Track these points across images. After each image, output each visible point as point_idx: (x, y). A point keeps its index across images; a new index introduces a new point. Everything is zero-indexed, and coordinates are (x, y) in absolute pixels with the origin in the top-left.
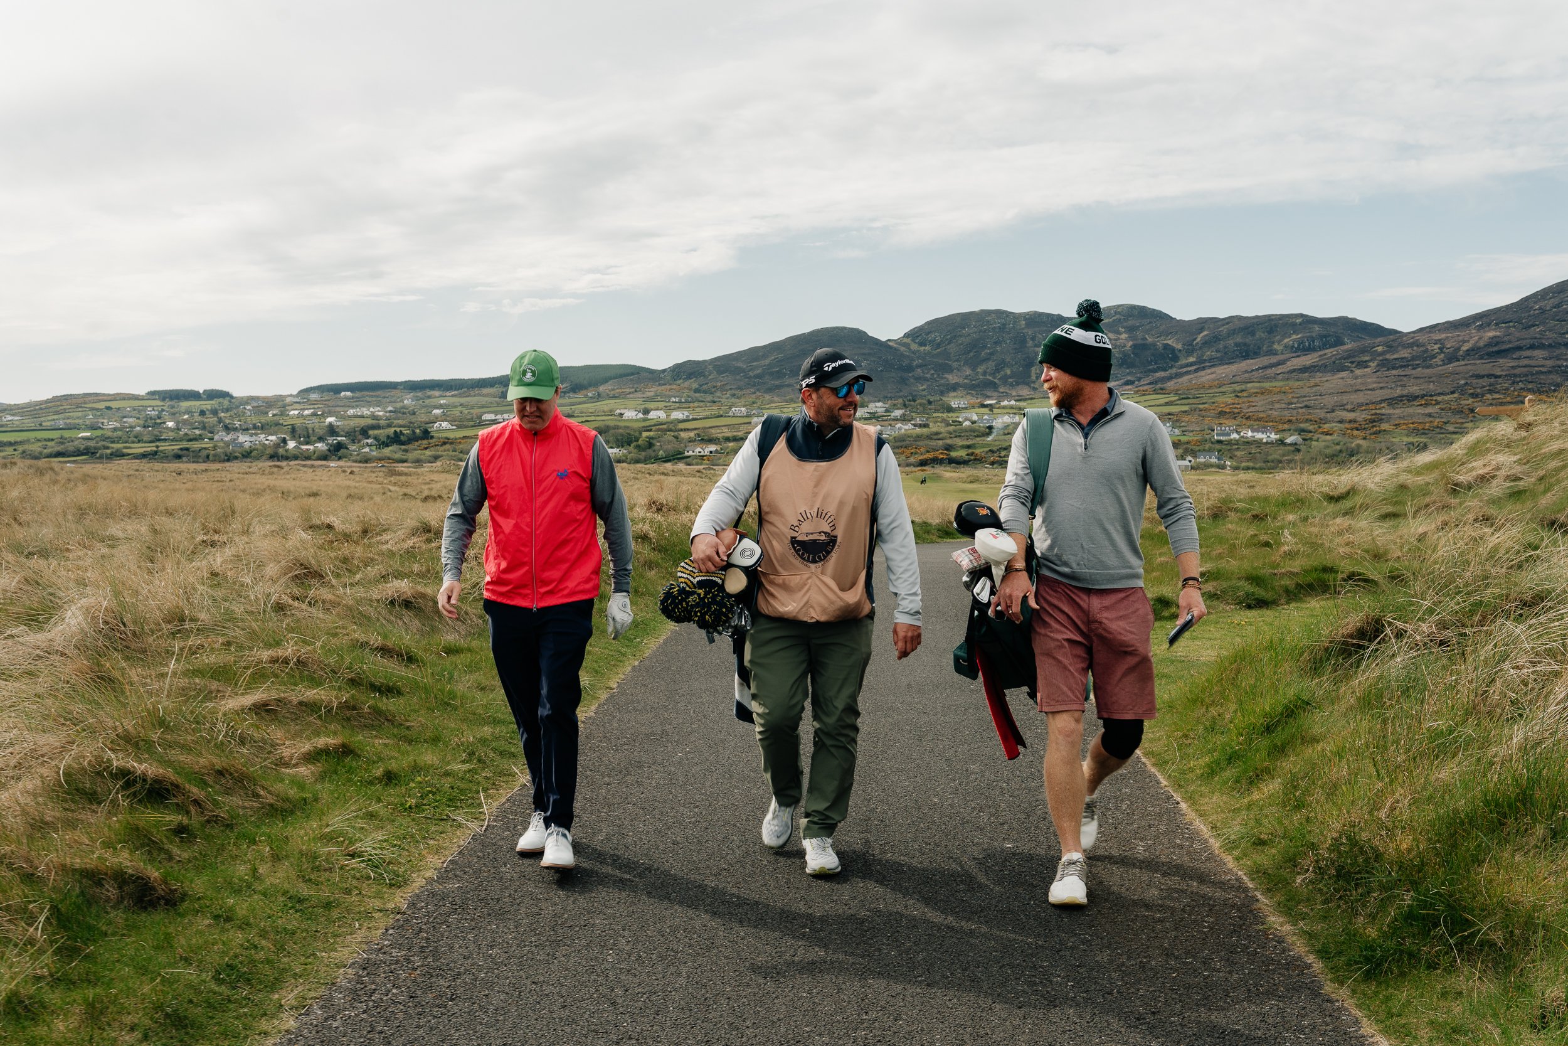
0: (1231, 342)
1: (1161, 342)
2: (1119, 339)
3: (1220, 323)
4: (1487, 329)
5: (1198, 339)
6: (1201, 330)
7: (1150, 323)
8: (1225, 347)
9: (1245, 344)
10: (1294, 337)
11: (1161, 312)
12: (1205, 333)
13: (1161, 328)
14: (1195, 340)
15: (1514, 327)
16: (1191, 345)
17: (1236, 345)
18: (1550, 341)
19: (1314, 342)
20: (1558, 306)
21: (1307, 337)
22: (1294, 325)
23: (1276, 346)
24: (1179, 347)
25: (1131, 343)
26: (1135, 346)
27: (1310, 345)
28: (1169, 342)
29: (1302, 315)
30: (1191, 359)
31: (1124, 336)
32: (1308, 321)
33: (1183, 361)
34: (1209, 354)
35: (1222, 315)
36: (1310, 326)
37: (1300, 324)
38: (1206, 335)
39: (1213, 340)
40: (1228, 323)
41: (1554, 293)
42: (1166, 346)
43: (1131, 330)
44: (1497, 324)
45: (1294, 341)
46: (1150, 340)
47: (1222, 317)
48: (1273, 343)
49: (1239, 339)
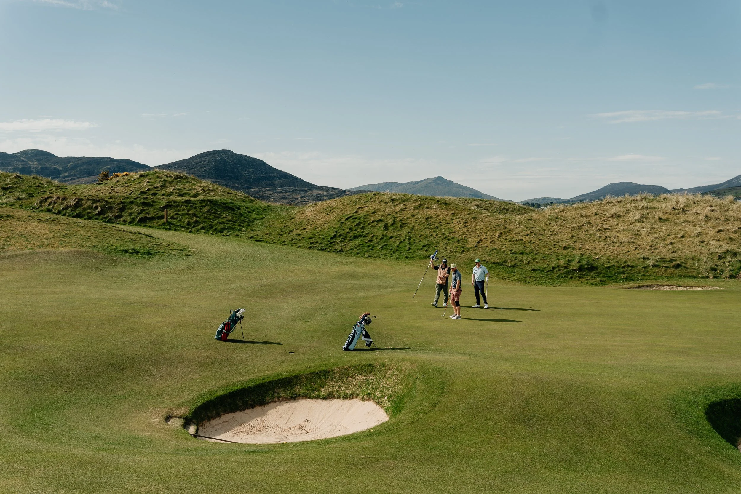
0: (82, 168)
1: (53, 166)
2: (34, 164)
3: (77, 159)
4: (178, 169)
5: (68, 166)
6: (69, 162)
7: (47, 158)
8: (80, 170)
9: (88, 169)
10: (107, 167)
11: (50, 153)
12: (71, 164)
13: (52, 161)
14: (67, 166)
15: (186, 169)
16: (66, 168)
17: (85, 169)
18: (198, 174)
19: (115, 169)
20: (200, 162)
21: (112, 167)
22: (107, 162)
23: (100, 170)
24: (61, 169)
25: (40, 167)
26: (42, 168)
27: (113, 170)
28: (56, 166)
29: (109, 158)
30: (66, 174)
31: (36, 163)
32: (111, 160)
33: (63, 175)
34: (73, 172)
35: (78, 156)
36: (113, 162)
37: (109, 162)
38: (72, 164)
39: (75, 167)
40: (80, 160)
41: (199, 157)
42: (55, 168)
43: (38, 160)
44: (181, 167)
45: (107, 168)
46: (47, 165)
47: (78, 157)
48: (99, 169)
49: (85, 167)
